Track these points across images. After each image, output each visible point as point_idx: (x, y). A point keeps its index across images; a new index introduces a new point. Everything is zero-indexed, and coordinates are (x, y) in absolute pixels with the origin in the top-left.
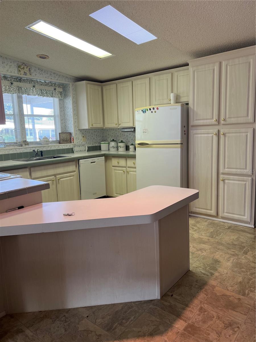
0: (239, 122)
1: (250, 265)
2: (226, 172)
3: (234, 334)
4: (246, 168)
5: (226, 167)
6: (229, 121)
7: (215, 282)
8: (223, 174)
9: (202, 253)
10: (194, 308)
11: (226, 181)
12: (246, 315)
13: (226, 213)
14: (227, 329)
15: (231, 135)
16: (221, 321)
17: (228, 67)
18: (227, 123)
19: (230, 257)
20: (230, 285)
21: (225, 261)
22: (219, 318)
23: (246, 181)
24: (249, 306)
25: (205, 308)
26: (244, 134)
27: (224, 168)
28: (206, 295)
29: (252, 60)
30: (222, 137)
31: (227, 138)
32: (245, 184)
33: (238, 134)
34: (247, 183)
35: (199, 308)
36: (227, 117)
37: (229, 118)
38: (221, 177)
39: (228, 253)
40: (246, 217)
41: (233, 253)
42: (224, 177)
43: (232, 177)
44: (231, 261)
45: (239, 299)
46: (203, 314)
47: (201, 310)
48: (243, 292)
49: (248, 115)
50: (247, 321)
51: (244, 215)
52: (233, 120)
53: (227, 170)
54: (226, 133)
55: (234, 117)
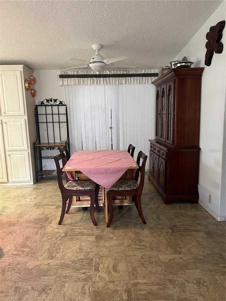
0: (15, 114)
1: (54, 231)
2: (11, 150)
3: (47, 297)
4: (23, 146)
5: (10, 146)
6: (8, 113)
7: (27, 258)
8: (9, 151)
9: (12, 236)
10: (9, 291)
11: (11, 156)
12: (55, 275)
13: (14, 178)
14: (41, 295)
15: (10, 123)
16: (35, 290)
17: (3, 76)
18: (7, 115)
19: (38, 231)
20: (40, 256)
21: (35, 235)
22: (33, 289)
23: (25, 154)
24: (56, 266)
25: (19, 286)
26: (19, 123)
27: (9, 147)
28: (20, 274)
29: (18, 74)
30: (4, 125)
31: (8, 126)
32: (24, 156)
33: (15, 123)
34: (26, 155)
35: (14, 289)
36: (6, 111)
37: (7, 111)
38: (7, 153)
39: (36, 228)
40: (27, 179)
41: (40, 226)
42: (9, 153)
43: (15, 152)
44: (39, 234)
45: (49, 264)
46: (18, 292)
47: (16, 289)
48: (51, 256)
49: (20, 110)
50: (56, 280)
51: (26, 177)
52: (11, 113)
53: (11, 148)
54: (7, 122)
55: (11, 111)
